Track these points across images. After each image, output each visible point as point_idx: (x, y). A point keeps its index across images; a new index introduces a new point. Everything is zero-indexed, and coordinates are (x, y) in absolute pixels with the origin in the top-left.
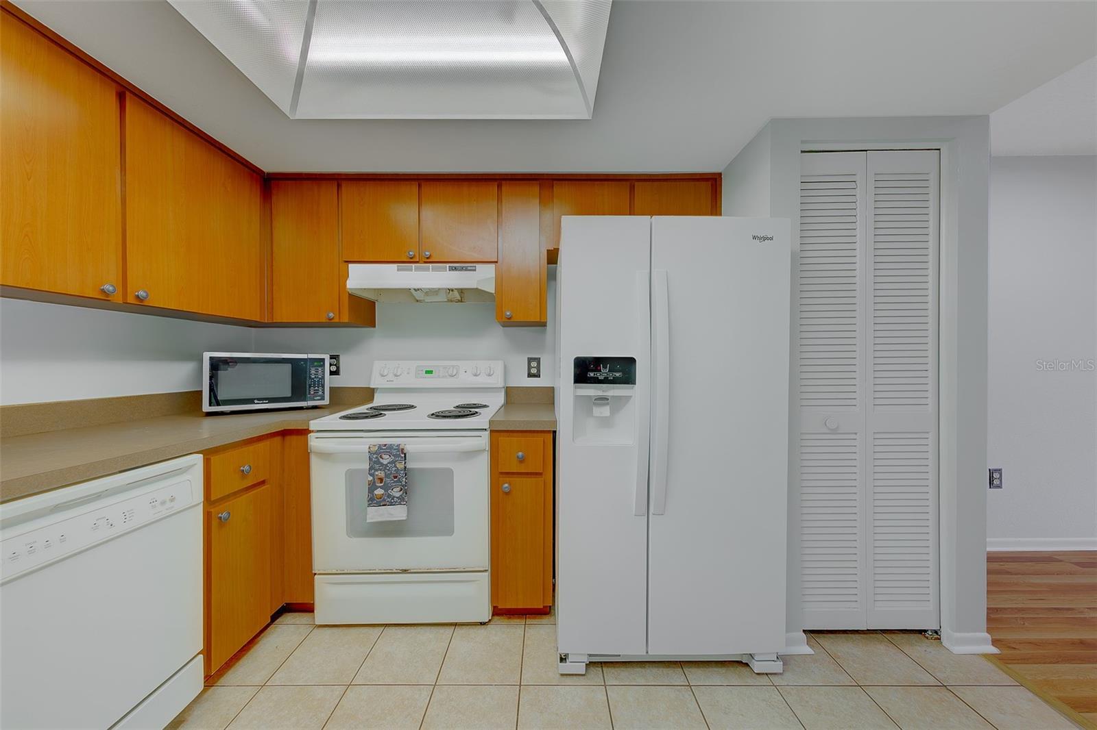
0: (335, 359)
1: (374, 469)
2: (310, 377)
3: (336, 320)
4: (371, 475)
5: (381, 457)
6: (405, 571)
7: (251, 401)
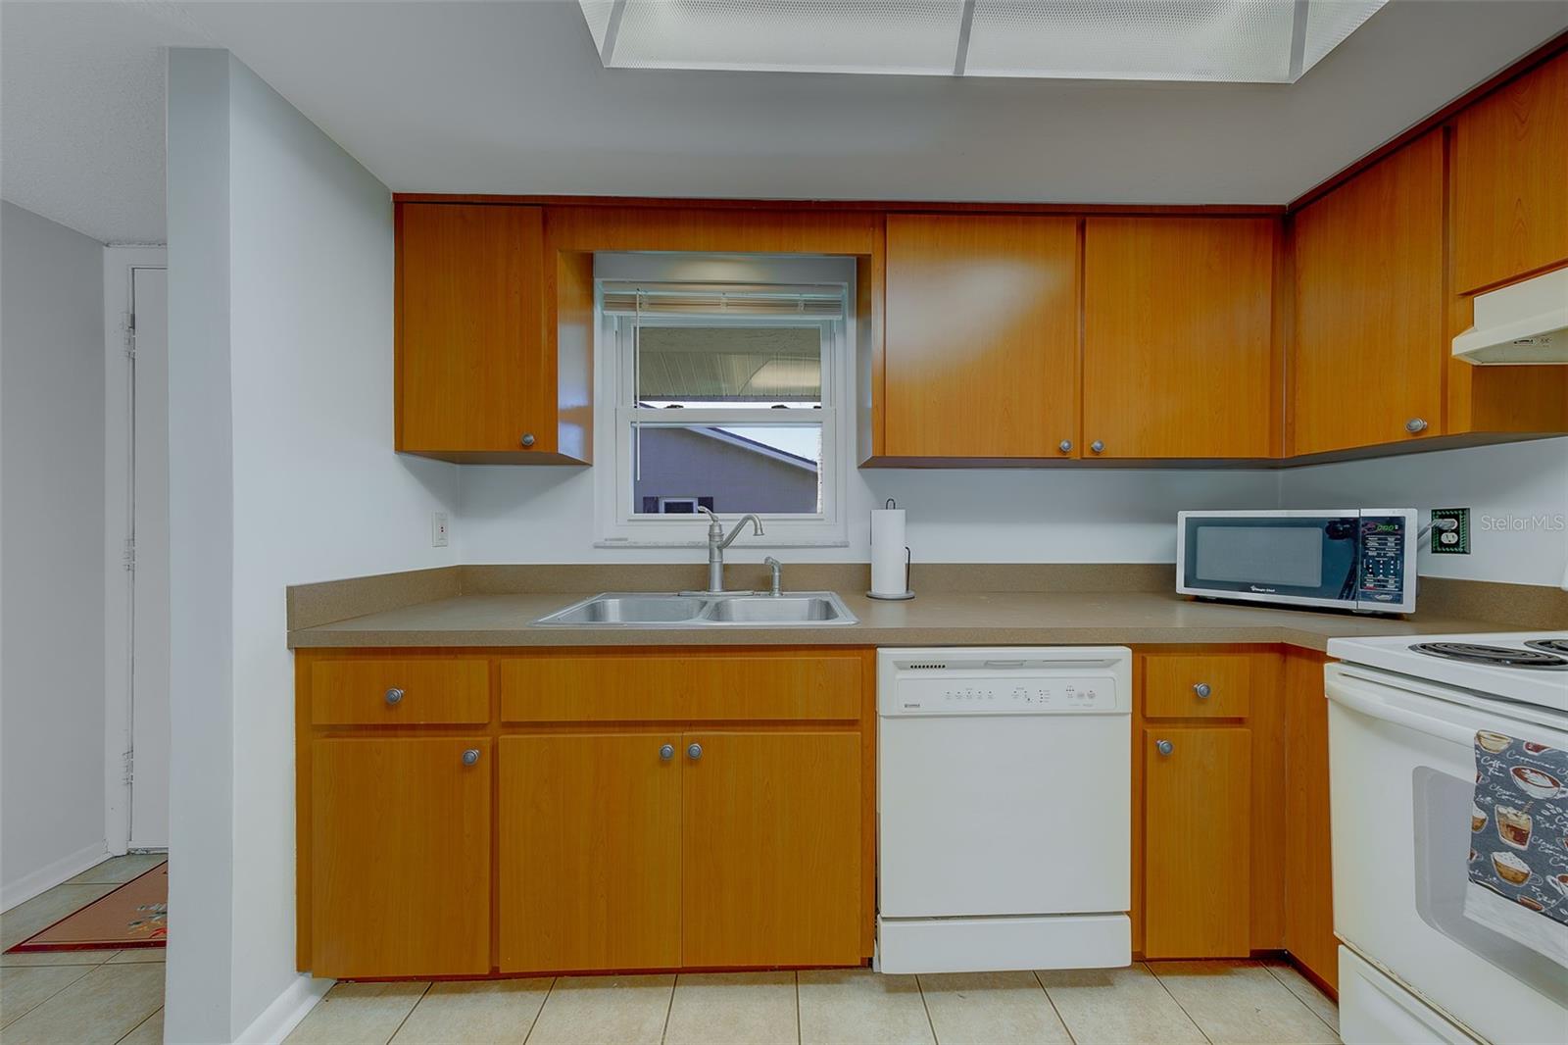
0: (1456, 517)
1: (1492, 794)
2: (1365, 556)
4: (1481, 806)
5: (1518, 772)
7: (1246, 587)
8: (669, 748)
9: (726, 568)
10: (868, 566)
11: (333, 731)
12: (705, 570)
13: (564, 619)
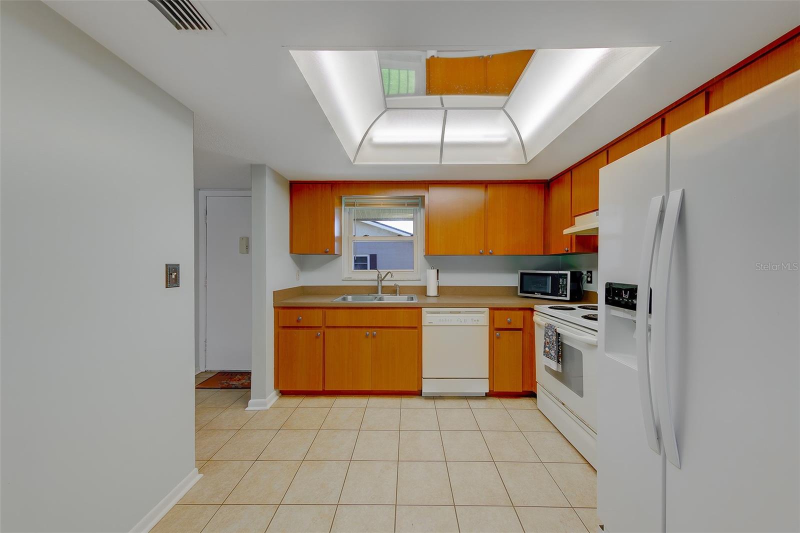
2: (559, 284)
3: (569, 252)
5: (548, 331)
6: (563, 404)
7: (534, 293)
8: (368, 333)
9: (383, 287)
10: (426, 286)
11: (284, 327)
12: (377, 287)
13: (338, 301)
